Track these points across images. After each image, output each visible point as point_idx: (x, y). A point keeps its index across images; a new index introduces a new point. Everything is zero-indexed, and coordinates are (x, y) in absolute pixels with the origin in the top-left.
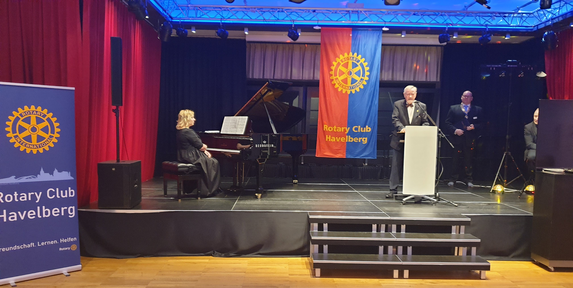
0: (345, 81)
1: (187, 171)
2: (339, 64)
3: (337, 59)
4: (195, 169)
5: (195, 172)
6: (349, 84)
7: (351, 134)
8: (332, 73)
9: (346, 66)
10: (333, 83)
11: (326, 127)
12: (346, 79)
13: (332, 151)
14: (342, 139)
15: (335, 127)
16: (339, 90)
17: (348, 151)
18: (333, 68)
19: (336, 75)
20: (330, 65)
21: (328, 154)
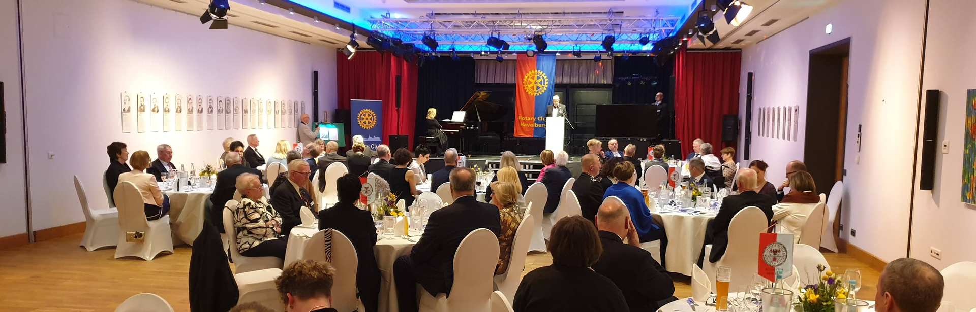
0: (533, 88)
1: (431, 141)
2: (528, 77)
3: (527, 74)
4: (435, 140)
5: (435, 142)
6: (535, 90)
7: (537, 121)
8: (524, 82)
9: (533, 78)
10: (525, 89)
11: (520, 117)
12: (533, 87)
13: (524, 132)
14: (531, 125)
15: (526, 117)
16: (529, 93)
17: (535, 133)
18: (525, 79)
19: (526, 84)
20: (523, 77)
21: (522, 135)
